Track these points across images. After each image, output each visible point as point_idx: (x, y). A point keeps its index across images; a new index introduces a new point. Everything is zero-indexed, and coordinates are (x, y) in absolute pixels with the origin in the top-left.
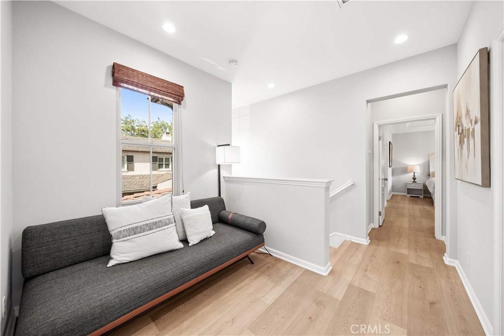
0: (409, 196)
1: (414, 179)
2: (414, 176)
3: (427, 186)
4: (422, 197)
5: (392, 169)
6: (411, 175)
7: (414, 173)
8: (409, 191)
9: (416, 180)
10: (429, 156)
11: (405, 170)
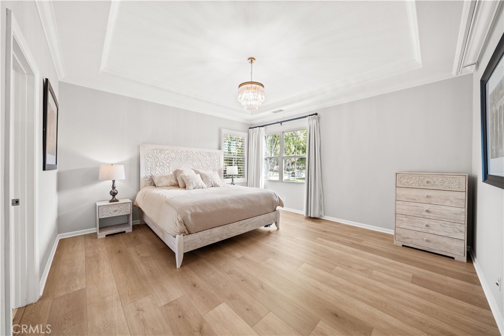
0: (102, 235)
1: (114, 194)
2: (114, 188)
3: (141, 206)
4: (129, 229)
5: (59, 175)
6: (107, 185)
7: (114, 181)
8: (104, 224)
9: (117, 197)
10: (139, 147)
11: (93, 176)
